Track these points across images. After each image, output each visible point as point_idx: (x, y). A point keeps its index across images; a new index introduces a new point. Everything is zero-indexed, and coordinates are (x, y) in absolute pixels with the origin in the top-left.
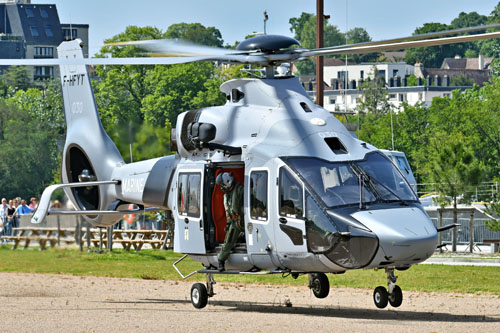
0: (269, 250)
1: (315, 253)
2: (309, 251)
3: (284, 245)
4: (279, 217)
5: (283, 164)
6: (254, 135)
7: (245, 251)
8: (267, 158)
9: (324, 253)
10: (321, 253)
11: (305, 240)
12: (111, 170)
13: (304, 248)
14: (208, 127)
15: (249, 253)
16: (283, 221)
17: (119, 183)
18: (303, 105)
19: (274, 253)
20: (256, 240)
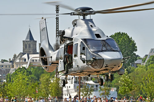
0: (78, 66)
1: (88, 65)
2: (87, 65)
3: (81, 64)
4: (80, 56)
5: (81, 40)
6: (77, 34)
7: (73, 68)
8: (78, 40)
9: (90, 65)
10: (89, 65)
11: (86, 62)
12: (50, 54)
13: (85, 64)
14: (63, 31)
15: (74, 68)
16: (81, 57)
17: (51, 57)
18: (91, 26)
19: (79, 67)
20: (75, 63)
